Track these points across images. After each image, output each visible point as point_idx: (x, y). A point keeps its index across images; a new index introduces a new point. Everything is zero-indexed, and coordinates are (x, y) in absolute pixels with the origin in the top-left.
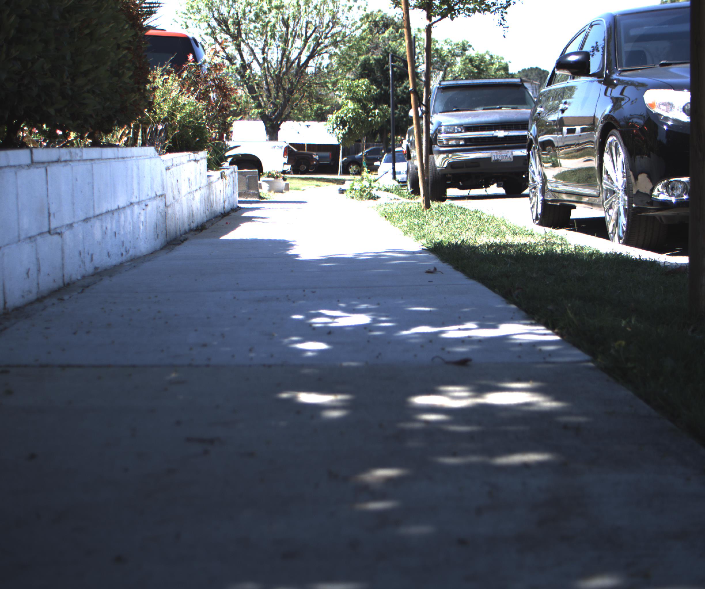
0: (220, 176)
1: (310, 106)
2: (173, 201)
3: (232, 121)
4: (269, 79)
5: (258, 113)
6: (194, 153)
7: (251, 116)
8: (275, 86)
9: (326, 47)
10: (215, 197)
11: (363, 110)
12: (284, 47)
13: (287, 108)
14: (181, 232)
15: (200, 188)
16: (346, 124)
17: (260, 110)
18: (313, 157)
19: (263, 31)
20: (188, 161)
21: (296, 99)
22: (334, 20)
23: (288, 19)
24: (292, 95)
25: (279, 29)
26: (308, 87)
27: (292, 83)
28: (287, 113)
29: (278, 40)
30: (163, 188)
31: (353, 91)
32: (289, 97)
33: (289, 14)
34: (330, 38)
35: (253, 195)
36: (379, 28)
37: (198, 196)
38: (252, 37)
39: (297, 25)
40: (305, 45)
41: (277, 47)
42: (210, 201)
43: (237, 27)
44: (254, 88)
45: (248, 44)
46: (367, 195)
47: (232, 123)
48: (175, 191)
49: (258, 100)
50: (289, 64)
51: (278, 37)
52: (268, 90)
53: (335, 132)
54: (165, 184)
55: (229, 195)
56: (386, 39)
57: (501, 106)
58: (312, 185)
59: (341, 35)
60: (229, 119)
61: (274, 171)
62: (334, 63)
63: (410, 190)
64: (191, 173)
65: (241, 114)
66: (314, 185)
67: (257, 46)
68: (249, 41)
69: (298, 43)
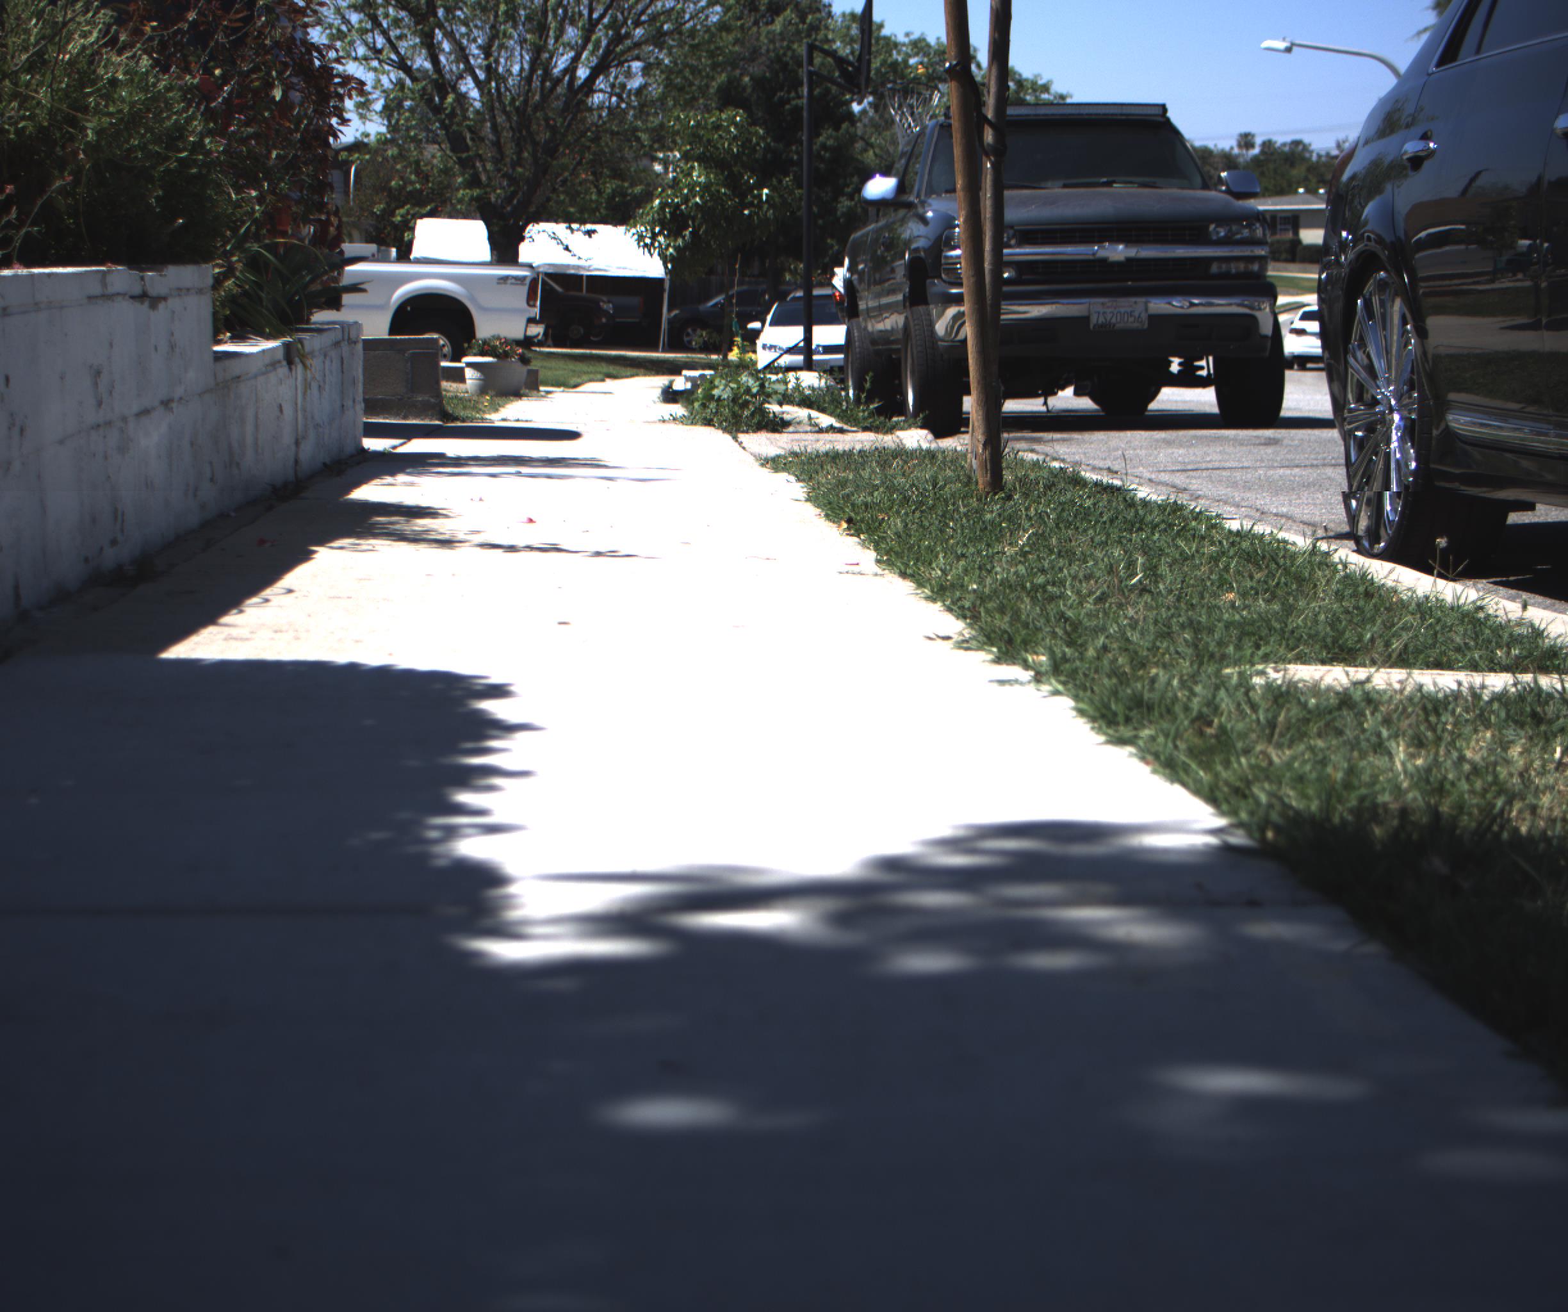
0: (280, 355)
1: (596, 186)
3: (409, 217)
4: (501, 119)
5: (472, 199)
6: (138, 269)
7: (454, 207)
8: (513, 136)
9: (637, 45)
11: (729, 189)
12: (537, 41)
13: (541, 188)
15: (166, 403)
16: (687, 222)
17: (476, 192)
18: (599, 308)
20: (92, 298)
21: (565, 168)
24: (553, 158)
26: (592, 140)
27: (553, 129)
28: (541, 202)
29: (524, 27)
31: (705, 139)
32: (546, 162)
34: (646, 26)
35: (420, 412)
38: (462, 17)
40: (587, 40)
41: (521, 44)
42: (223, 444)
44: (464, 139)
45: (450, 35)
46: (753, 414)
47: (409, 221)
49: (474, 167)
50: (548, 85)
51: (523, 18)
52: (497, 144)
53: (657, 244)
55: (322, 418)
56: (778, 37)
57: (1111, 179)
58: (596, 373)
59: (673, 17)
60: (402, 211)
61: (499, 338)
62: (654, 86)
63: (873, 403)
64: (111, 345)
65: (432, 201)
66: (600, 373)
67: (475, 40)
68: (454, 27)
69: (572, 34)
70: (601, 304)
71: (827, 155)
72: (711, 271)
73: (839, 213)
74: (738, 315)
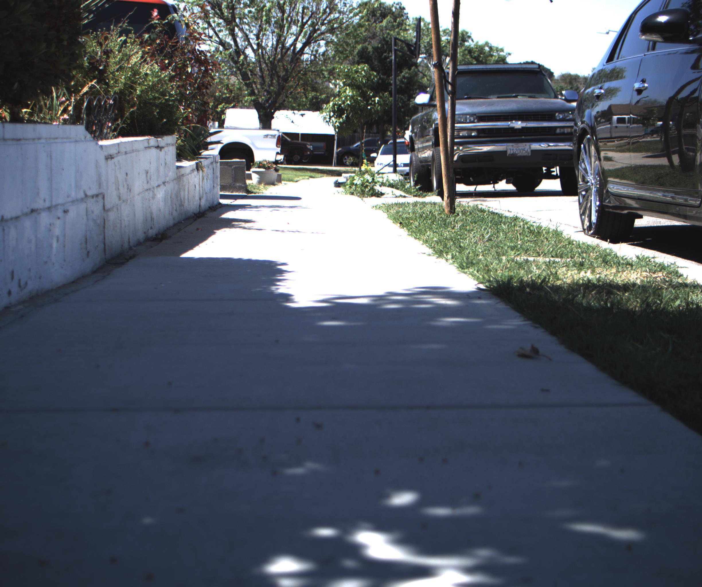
0: (195, 167)
1: (305, 95)
2: (117, 202)
3: (224, 109)
4: (264, 66)
5: (251, 100)
6: (155, 137)
7: (243, 104)
8: (269, 73)
9: (322, 33)
10: (186, 193)
11: (362, 98)
12: (279, 32)
13: (281, 96)
14: (131, 244)
15: (164, 183)
16: (344, 112)
17: (253, 98)
18: (307, 148)
19: (258, 16)
20: (146, 148)
21: (291, 87)
22: (332, 6)
23: (284, 4)
24: (286, 83)
25: (274, 14)
26: (303, 75)
27: (286, 70)
28: (281, 102)
29: (273, 26)
30: (100, 185)
31: (351, 77)
32: (283, 84)
34: (326, 25)
35: (239, 189)
36: (376, 18)
37: (160, 194)
38: (247, 22)
39: (293, 10)
40: (301, 31)
41: (272, 33)
42: (179, 198)
43: (231, 11)
44: (248, 75)
45: (242, 30)
46: (369, 190)
47: (224, 110)
48: (121, 188)
49: (252, 87)
50: (284, 51)
51: (273, 22)
52: (262, 77)
53: (331, 121)
54: (103, 178)
56: (384, 29)
57: (517, 94)
58: (305, 176)
59: (338, 21)
60: (221, 106)
61: (266, 161)
62: (330, 51)
63: (418, 186)
64: (150, 163)
65: (234, 101)
66: (307, 176)
67: (252, 32)
68: (243, 26)
69: (294, 29)
70: (307, 146)
71: (406, 81)
72: (355, 132)
73: (411, 106)
74: (365, 150)
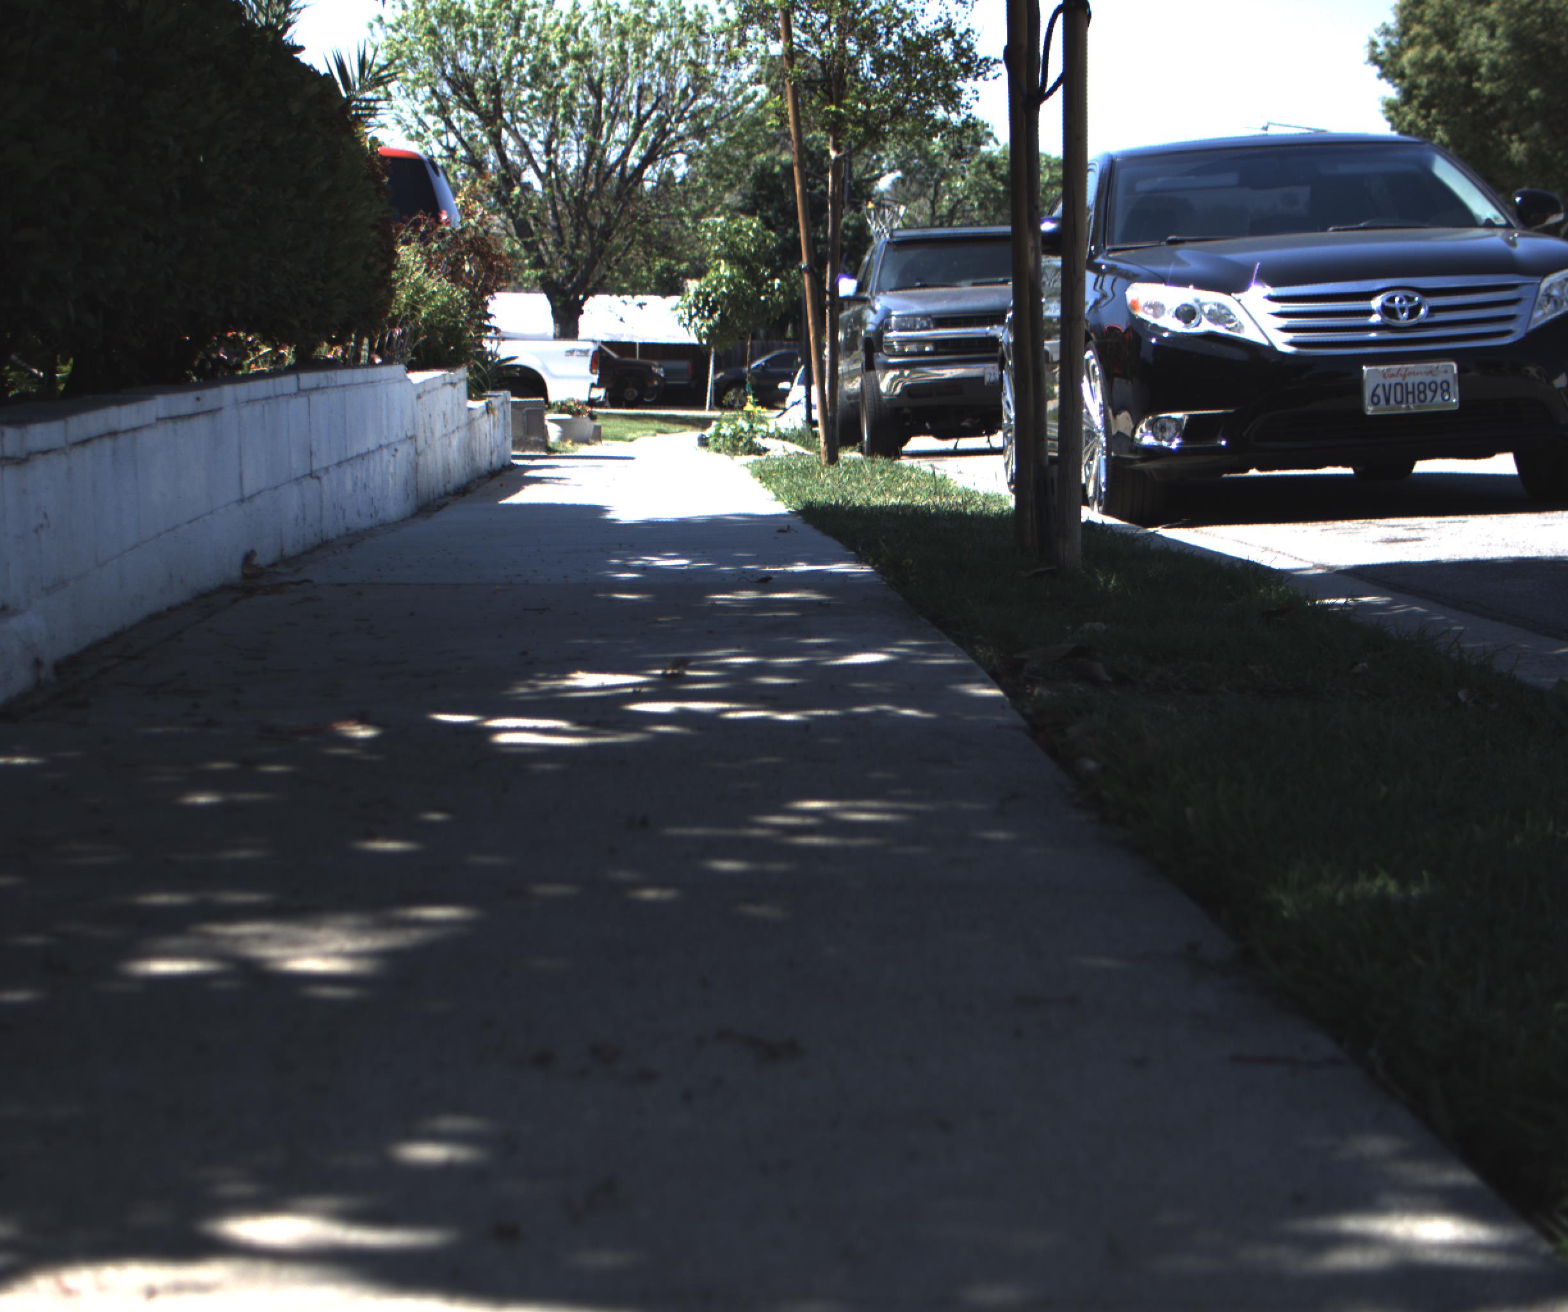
0: (485, 409)
1: (647, 262)
2: (425, 446)
4: (560, 207)
5: (537, 277)
6: (448, 370)
7: (520, 284)
8: (572, 221)
9: (680, 138)
10: (478, 443)
11: (748, 280)
12: (593, 139)
13: (597, 267)
16: (716, 307)
17: (540, 272)
18: (652, 372)
19: (548, 105)
20: (442, 384)
21: (618, 248)
22: (698, 83)
23: (601, 80)
24: (607, 240)
25: (581, 101)
26: (641, 223)
27: (608, 216)
28: (597, 279)
29: (580, 125)
30: (415, 426)
31: (729, 241)
32: (602, 244)
33: (602, 71)
34: (688, 121)
37: (456, 440)
38: (525, 118)
39: (619, 93)
40: (636, 135)
41: (578, 140)
42: (471, 450)
43: (493, 97)
44: (529, 225)
45: (515, 133)
48: (427, 431)
49: (538, 250)
50: (602, 174)
51: (579, 117)
52: (559, 229)
53: (693, 324)
54: (416, 420)
55: (499, 441)
58: (649, 429)
59: (712, 113)
61: (573, 400)
62: (697, 174)
64: (447, 404)
66: (653, 429)
67: (536, 137)
68: (518, 126)
69: (622, 131)
70: (653, 368)
71: (850, 233)
